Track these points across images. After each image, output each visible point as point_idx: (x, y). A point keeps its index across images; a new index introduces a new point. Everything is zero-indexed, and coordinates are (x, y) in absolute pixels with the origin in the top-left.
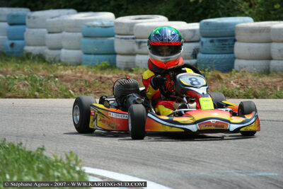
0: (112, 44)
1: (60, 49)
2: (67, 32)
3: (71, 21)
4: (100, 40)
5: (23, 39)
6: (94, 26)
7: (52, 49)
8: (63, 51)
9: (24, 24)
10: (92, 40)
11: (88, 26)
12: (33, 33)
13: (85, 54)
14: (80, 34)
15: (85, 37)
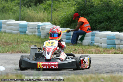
0: (115, 41)
1: (102, 43)
2: (104, 38)
3: (105, 34)
4: (111, 40)
5: (94, 41)
6: (110, 36)
7: (100, 43)
8: (103, 44)
9: (94, 36)
10: (109, 40)
11: (108, 36)
12: (97, 39)
13: (108, 45)
14: (106, 39)
15: (108, 39)
